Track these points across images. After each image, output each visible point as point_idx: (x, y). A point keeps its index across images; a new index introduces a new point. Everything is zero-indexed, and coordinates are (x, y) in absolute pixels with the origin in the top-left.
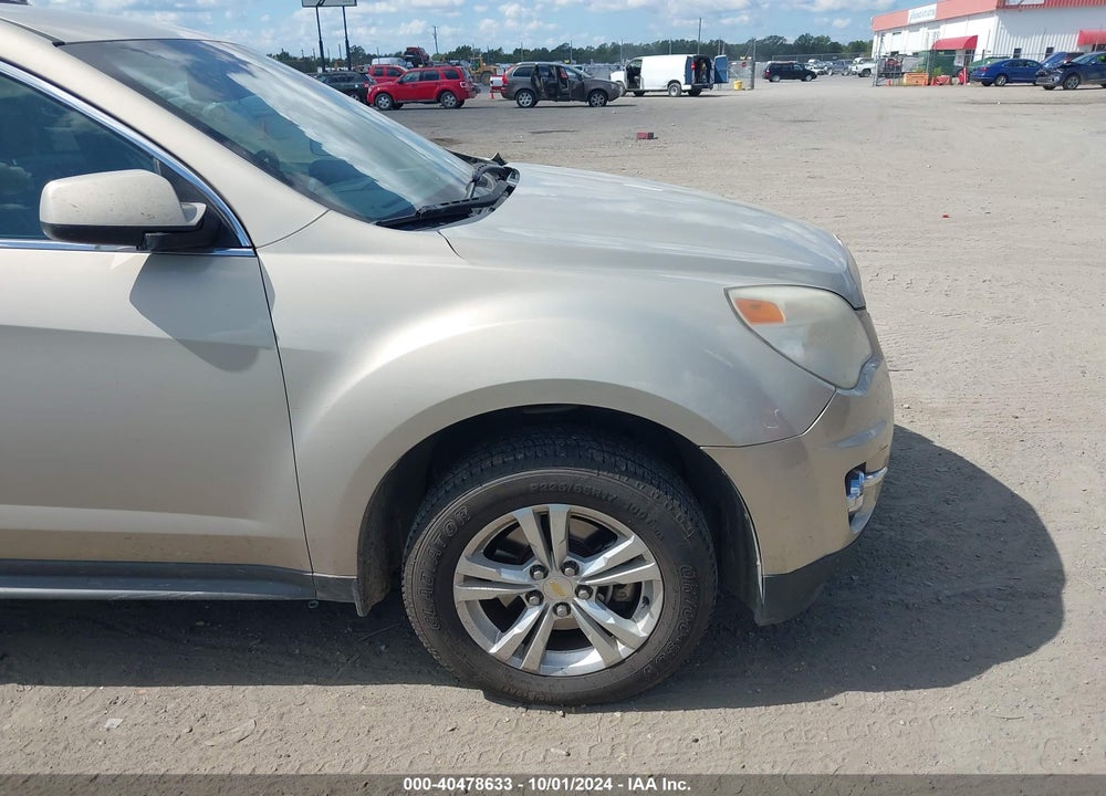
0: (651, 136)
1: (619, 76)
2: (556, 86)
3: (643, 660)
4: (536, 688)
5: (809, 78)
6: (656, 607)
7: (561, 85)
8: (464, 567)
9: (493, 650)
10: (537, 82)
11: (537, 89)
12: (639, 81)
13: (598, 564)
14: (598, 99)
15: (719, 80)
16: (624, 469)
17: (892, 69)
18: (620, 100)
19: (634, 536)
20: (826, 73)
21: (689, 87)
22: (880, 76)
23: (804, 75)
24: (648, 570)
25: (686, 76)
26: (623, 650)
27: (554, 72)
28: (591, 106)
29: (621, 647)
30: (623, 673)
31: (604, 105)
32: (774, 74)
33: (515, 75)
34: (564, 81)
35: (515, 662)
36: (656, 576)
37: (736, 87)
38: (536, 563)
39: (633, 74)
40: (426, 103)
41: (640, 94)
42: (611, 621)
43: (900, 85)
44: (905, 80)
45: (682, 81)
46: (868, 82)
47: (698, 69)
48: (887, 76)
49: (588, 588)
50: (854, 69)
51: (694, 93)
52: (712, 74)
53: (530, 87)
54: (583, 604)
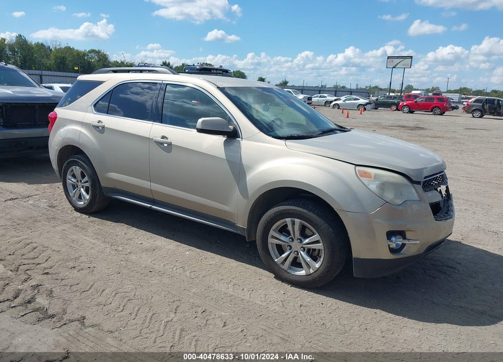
3: (316, 275)
4: (285, 275)
6: (322, 259)
8: (272, 232)
9: (276, 260)
13: (307, 241)
16: (317, 212)
19: (317, 234)
24: (321, 245)
26: (312, 271)
29: (311, 270)
30: (310, 278)
35: (281, 266)
36: (322, 248)
38: (291, 236)
40: (426, 112)
42: (309, 260)
49: (304, 248)
54: (302, 253)
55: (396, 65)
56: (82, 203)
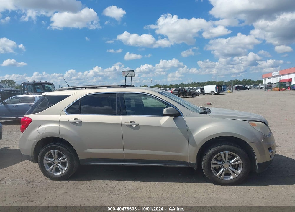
0: (210, 104)
1: (199, 90)
2: (184, 93)
3: (240, 177)
5: (247, 89)
6: (241, 168)
7: (185, 93)
8: (213, 161)
9: (216, 175)
10: (179, 92)
11: (179, 94)
12: (204, 91)
13: (233, 161)
14: (194, 96)
15: (224, 91)
17: (269, 87)
18: (200, 96)
19: (238, 156)
20: (251, 88)
21: (217, 92)
22: (266, 89)
23: (246, 89)
24: (240, 162)
25: (216, 90)
26: (236, 175)
27: (184, 90)
28: (193, 97)
31: (196, 97)
32: (238, 88)
33: (174, 91)
34: (186, 92)
36: (241, 163)
37: (228, 92)
38: (223, 161)
39: (202, 90)
41: (204, 94)
43: (272, 91)
44: (273, 90)
45: (215, 91)
46: (263, 90)
47: (219, 88)
48: (268, 89)
49: (231, 165)
50: (259, 87)
51: (218, 94)
52: (222, 89)
53: (178, 93)
55: (127, 75)
56: (60, 173)
